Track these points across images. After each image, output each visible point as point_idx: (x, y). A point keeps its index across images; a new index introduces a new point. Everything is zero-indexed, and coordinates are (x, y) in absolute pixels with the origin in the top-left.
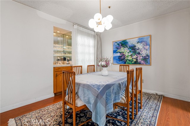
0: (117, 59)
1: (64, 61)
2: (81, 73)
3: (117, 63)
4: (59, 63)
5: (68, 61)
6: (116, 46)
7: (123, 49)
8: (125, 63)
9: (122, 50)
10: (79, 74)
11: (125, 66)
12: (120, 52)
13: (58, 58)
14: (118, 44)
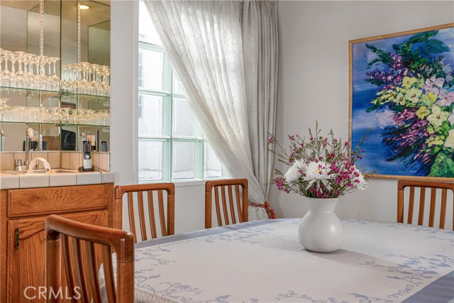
0: (373, 148)
1: (66, 154)
2: (169, 230)
3: (377, 166)
4: (32, 164)
5: (87, 153)
6: (373, 68)
7: (415, 85)
8: (425, 170)
9: (410, 93)
10: (154, 236)
11: (423, 186)
12: (392, 106)
13: (31, 132)
14: (385, 58)
